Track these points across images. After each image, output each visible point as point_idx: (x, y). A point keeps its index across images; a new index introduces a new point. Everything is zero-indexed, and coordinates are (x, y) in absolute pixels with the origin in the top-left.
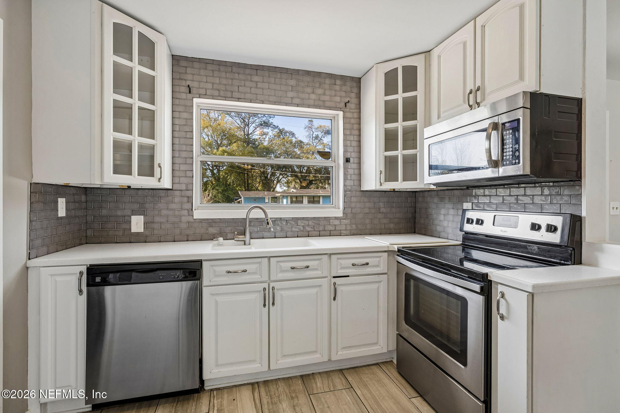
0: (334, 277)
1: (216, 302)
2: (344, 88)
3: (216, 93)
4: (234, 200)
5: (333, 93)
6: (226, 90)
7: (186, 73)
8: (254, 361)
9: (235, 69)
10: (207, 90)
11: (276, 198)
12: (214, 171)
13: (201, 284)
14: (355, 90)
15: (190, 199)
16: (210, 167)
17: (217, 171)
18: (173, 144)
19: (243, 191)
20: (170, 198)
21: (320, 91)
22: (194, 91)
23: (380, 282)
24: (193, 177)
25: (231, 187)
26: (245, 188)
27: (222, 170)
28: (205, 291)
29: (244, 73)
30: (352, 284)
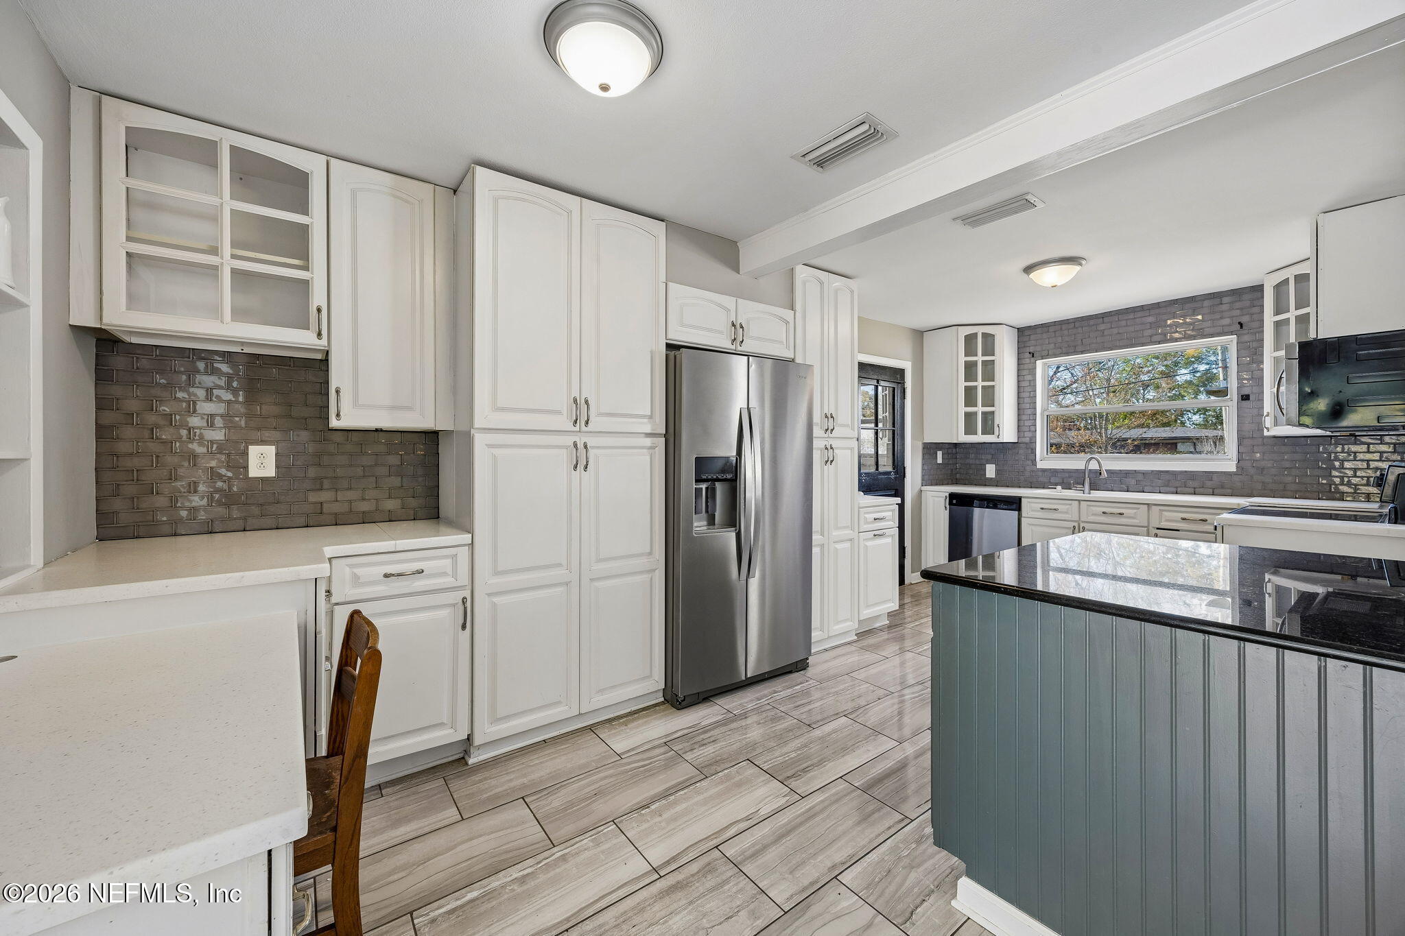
0: (1157, 529)
1: (1032, 531)
2: (1238, 305)
3: (1059, 351)
5: (1217, 316)
6: (1069, 346)
7: (1031, 340)
10: (1050, 351)
13: (1022, 515)
15: (1033, 451)
18: (1018, 404)
20: (1015, 451)
22: (1036, 354)
24: (1036, 431)
28: (1023, 522)
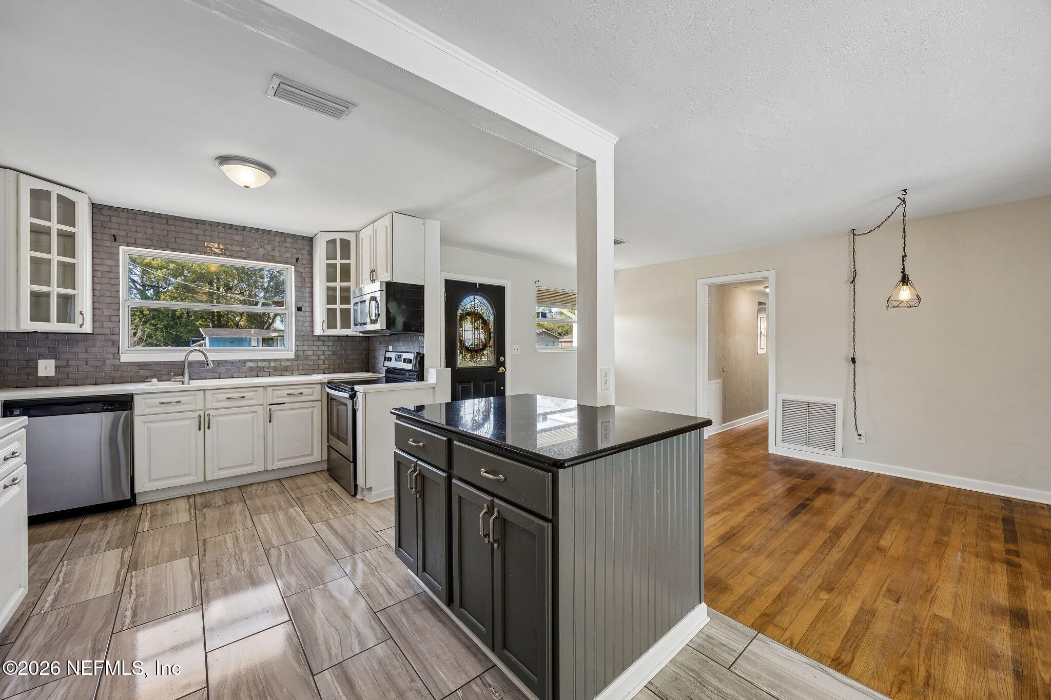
0: (270, 405)
1: (149, 429)
2: (295, 246)
4: (191, 343)
5: (284, 249)
6: (161, 240)
7: (110, 222)
8: (190, 474)
9: (170, 222)
10: (137, 240)
11: (272, 339)
12: (147, 292)
13: (132, 414)
14: (307, 248)
15: (116, 344)
16: (138, 286)
17: (154, 291)
18: (93, 290)
19: (209, 327)
20: (91, 343)
21: (269, 247)
22: (119, 238)
23: (314, 407)
24: (119, 322)
25: (183, 320)
26: (213, 322)
27: (165, 292)
28: (137, 420)
29: (182, 226)
30: (287, 409)
